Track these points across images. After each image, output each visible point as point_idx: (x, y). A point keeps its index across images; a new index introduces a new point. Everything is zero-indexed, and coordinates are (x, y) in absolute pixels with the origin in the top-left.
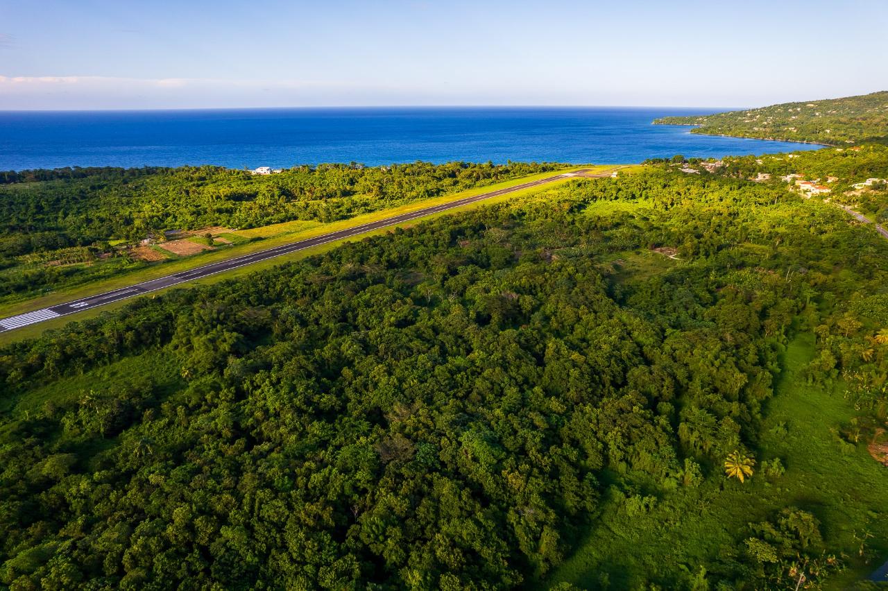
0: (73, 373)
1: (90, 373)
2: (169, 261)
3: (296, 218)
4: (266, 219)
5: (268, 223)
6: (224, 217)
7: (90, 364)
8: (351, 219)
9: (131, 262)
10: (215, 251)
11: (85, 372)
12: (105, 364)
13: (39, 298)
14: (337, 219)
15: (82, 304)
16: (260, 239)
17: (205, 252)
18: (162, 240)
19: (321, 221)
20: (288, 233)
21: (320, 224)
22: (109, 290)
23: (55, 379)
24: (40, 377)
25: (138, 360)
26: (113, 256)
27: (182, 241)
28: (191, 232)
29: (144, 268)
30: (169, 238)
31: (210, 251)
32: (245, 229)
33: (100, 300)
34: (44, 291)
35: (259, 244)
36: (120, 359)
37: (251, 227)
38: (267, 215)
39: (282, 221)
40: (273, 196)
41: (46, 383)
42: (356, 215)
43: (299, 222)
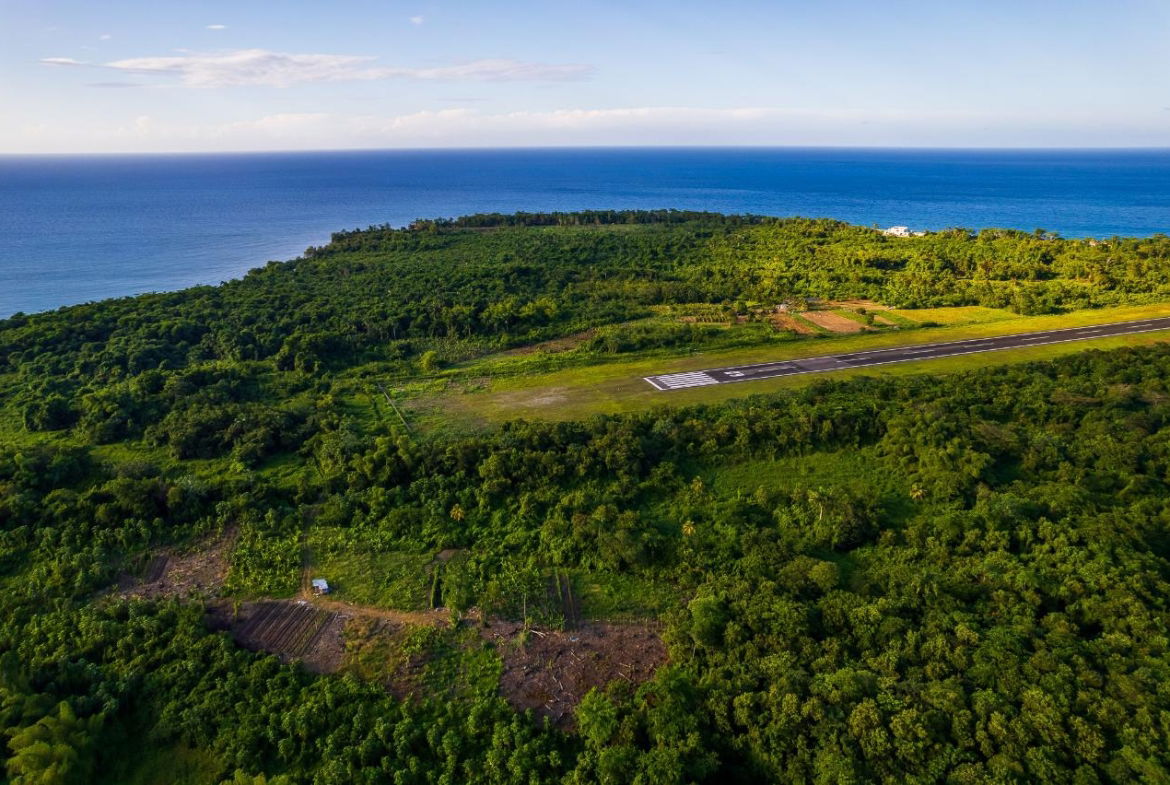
0: (764, 457)
1: (782, 462)
2: (822, 337)
3: (976, 303)
4: (936, 299)
5: (938, 305)
6: (872, 289)
7: (781, 451)
8: (1066, 315)
9: (776, 331)
10: (876, 333)
11: (777, 459)
12: (796, 454)
13: (687, 359)
14: (1045, 313)
15: (739, 374)
16: (934, 325)
17: (864, 332)
18: (802, 308)
19: (1018, 312)
20: (973, 322)
21: (1016, 315)
22: (760, 361)
23: (746, 459)
24: (730, 452)
25: (834, 458)
26: (750, 321)
27: (826, 313)
28: (833, 303)
29: (794, 340)
30: (811, 308)
31: (870, 332)
32: (906, 308)
33: (754, 372)
34: (691, 351)
35: (935, 333)
36: (812, 452)
37: (914, 306)
38: (935, 293)
39: (957, 304)
40: (931, 267)
41: (739, 462)
42: (1072, 310)
43: (981, 308)
